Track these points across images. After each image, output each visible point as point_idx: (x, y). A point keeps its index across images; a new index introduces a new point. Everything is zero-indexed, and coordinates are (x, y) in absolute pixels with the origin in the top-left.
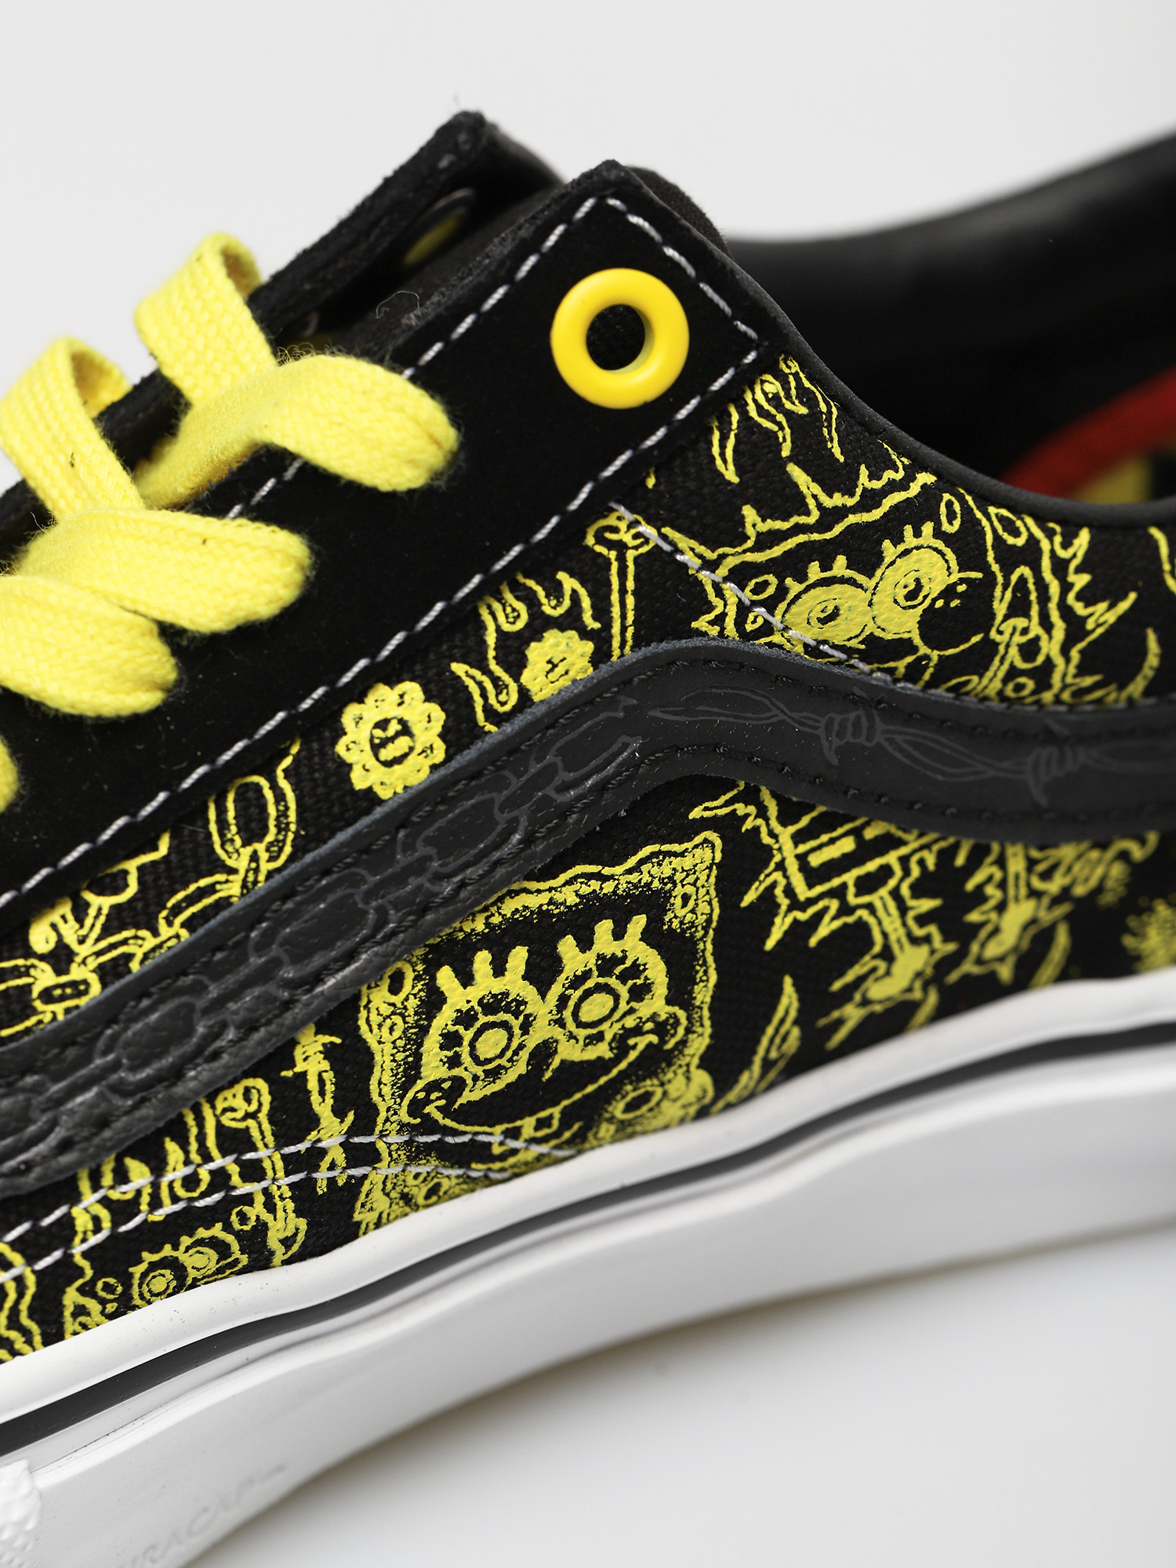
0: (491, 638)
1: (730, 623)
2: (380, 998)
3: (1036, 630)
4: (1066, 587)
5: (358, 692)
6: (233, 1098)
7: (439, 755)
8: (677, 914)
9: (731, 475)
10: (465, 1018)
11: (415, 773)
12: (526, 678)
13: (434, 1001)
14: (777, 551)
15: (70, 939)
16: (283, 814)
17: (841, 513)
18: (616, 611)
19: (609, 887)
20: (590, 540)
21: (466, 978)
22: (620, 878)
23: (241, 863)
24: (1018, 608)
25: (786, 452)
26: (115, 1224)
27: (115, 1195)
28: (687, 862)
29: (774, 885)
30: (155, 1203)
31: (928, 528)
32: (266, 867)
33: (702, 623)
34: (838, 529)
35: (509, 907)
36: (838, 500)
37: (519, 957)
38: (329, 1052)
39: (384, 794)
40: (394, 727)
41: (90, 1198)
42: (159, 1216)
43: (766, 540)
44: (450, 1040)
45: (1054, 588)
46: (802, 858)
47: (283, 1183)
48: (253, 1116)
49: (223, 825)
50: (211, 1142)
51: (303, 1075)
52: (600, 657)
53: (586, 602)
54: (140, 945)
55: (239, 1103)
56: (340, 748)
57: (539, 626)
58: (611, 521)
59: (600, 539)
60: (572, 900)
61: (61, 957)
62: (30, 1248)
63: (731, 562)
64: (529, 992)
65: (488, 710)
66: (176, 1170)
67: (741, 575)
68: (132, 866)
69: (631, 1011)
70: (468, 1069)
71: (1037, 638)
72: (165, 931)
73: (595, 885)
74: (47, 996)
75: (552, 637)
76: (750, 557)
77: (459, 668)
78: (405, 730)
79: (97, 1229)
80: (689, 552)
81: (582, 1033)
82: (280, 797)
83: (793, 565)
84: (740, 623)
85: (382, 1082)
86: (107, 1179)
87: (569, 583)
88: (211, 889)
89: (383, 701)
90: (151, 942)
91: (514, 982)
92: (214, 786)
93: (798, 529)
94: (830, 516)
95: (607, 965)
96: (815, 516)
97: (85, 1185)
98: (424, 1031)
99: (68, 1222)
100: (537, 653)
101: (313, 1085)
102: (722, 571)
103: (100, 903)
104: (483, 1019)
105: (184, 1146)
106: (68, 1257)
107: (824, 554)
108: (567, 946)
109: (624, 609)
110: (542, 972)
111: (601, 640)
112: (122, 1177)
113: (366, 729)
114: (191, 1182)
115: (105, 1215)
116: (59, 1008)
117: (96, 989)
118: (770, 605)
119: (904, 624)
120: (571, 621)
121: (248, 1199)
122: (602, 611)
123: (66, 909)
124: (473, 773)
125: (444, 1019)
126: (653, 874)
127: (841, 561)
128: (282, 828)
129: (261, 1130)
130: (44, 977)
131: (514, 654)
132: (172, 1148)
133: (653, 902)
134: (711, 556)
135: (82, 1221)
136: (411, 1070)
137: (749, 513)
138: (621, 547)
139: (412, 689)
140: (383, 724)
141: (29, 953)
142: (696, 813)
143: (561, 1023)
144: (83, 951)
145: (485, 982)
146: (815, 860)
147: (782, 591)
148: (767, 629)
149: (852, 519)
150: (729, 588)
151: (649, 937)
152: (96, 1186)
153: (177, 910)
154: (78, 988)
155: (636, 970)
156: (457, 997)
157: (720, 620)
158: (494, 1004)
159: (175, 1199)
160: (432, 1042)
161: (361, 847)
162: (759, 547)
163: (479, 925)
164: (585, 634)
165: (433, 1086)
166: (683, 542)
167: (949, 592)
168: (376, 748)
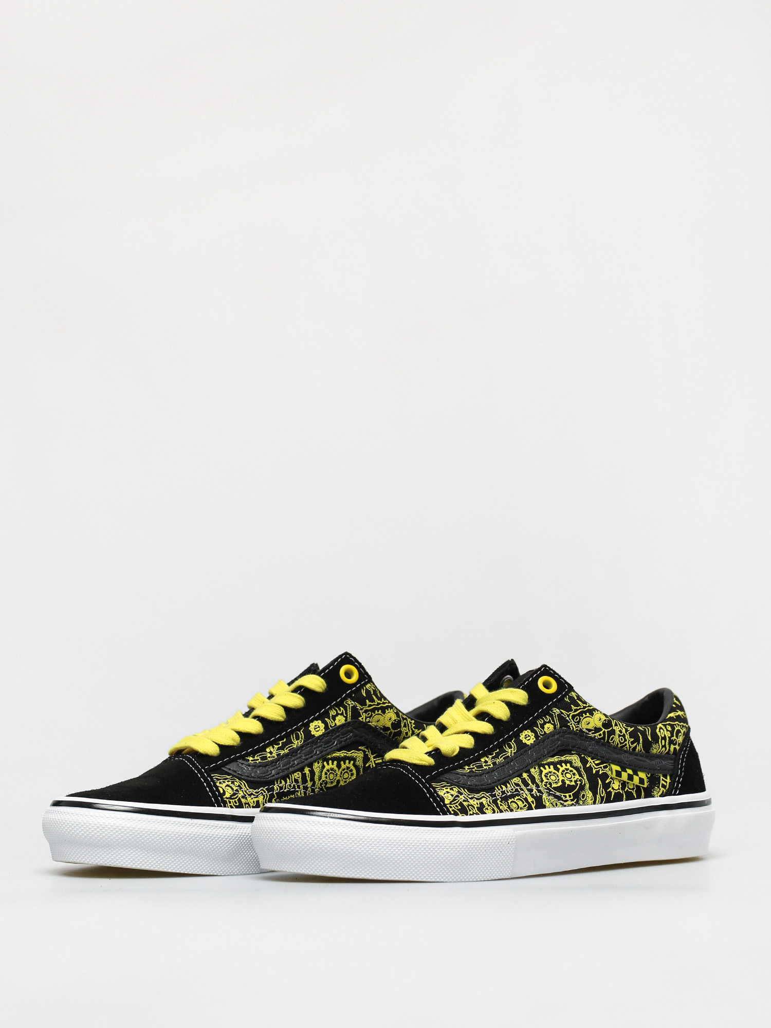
0: (331, 716)
1: (364, 719)
2: (316, 765)
3: (407, 731)
4: (412, 726)
5: (312, 721)
6: (296, 774)
7: (324, 731)
8: (357, 763)
9: (365, 695)
10: (328, 771)
11: (320, 733)
12: (336, 721)
13: (323, 767)
14: (371, 708)
15: (272, 750)
16: (302, 737)
17: (380, 704)
18: (348, 714)
19: (348, 755)
20: (345, 703)
21: (328, 764)
22: (349, 754)
23: (296, 742)
24: (405, 726)
25: (372, 693)
26: (280, 790)
27: (280, 785)
28: (359, 755)
29: (370, 765)
30: (285, 788)
31: (392, 710)
32: (299, 744)
33: (360, 718)
34: (379, 706)
35: (334, 755)
36: (379, 702)
37: (335, 763)
38: (309, 770)
39: (316, 736)
40: (317, 726)
41: (276, 785)
42: (285, 791)
43: (370, 706)
44: (326, 774)
45: (410, 725)
46: (374, 761)
47: (302, 791)
48: (299, 777)
49: (293, 738)
50: (293, 780)
51: (306, 773)
52: (346, 720)
53: (344, 712)
54: (282, 752)
55: (297, 775)
56: (310, 729)
57: (337, 714)
58: (348, 701)
59: (346, 703)
60: (343, 756)
61: (271, 753)
62: (269, 790)
63: (365, 709)
64: (337, 769)
65: (331, 726)
66: (288, 783)
67: (366, 711)
68: (280, 742)
69: (351, 778)
70: (328, 780)
71: (407, 732)
72: (286, 751)
73: (346, 754)
74: (269, 757)
75: (339, 716)
76: (367, 708)
77: (326, 719)
78: (319, 727)
79: (277, 790)
80: (359, 707)
81: (344, 780)
82: (301, 734)
83: (373, 710)
84: (366, 720)
85: (316, 778)
86: (279, 783)
87: (342, 709)
88: (292, 746)
89: (316, 723)
90: (284, 752)
91: (335, 766)
92: (292, 732)
93: (374, 705)
94: (378, 704)
95: (348, 768)
96: (376, 704)
97: (276, 783)
98: (322, 771)
99: (273, 788)
100: (337, 718)
101: (307, 775)
102: (363, 711)
103: (276, 747)
104: (331, 772)
105: (289, 780)
106: (273, 794)
107: (378, 709)
108: (342, 763)
109: (349, 713)
110: (339, 766)
111: (346, 717)
112: (281, 783)
113: (313, 726)
114: (290, 786)
115: (278, 788)
116: (271, 759)
117: (276, 757)
118: (370, 717)
119: (389, 725)
120: (342, 714)
121: (298, 791)
122: (346, 713)
123: (271, 747)
124: (328, 733)
125: (325, 770)
126: (354, 755)
127: (380, 711)
128: (302, 738)
129: (300, 780)
130: (269, 755)
131: (334, 718)
132: (288, 779)
133: (354, 759)
134: (362, 708)
135: (275, 788)
136: (320, 778)
137: (367, 701)
138: (349, 705)
139: (320, 722)
140: (316, 726)
141: (266, 752)
142: (360, 748)
143: (341, 777)
144: (274, 752)
145: (331, 766)
146: (376, 762)
147: (372, 715)
148: (369, 722)
149: (382, 705)
150: (364, 714)
151: (354, 765)
152: (277, 783)
153: (287, 748)
154: (273, 757)
155: (351, 771)
156: (327, 767)
157: (363, 719)
158: (332, 769)
159: (288, 788)
160: (323, 773)
161: (313, 742)
162: (368, 707)
163: (330, 757)
164: (344, 716)
165: (323, 781)
166: (358, 705)
167: (395, 720)
168: (315, 729)
